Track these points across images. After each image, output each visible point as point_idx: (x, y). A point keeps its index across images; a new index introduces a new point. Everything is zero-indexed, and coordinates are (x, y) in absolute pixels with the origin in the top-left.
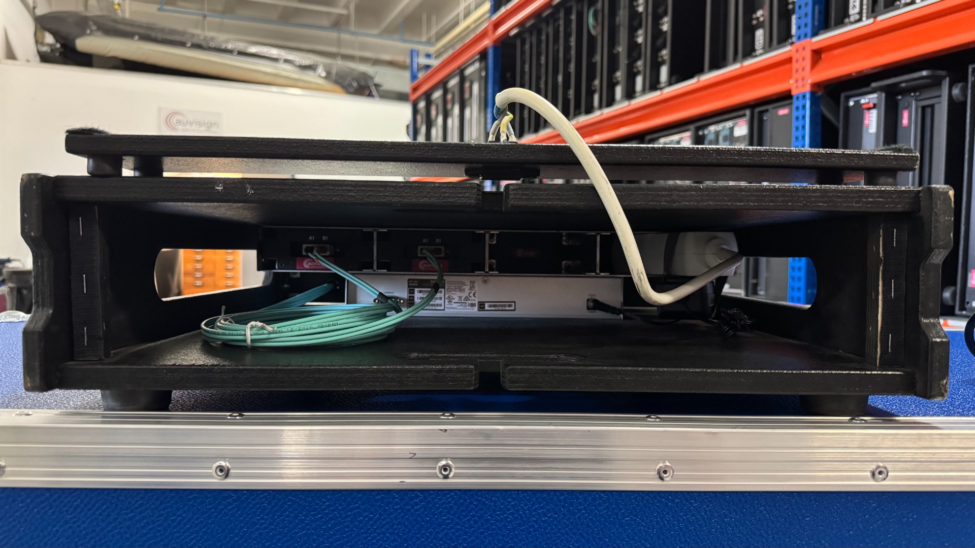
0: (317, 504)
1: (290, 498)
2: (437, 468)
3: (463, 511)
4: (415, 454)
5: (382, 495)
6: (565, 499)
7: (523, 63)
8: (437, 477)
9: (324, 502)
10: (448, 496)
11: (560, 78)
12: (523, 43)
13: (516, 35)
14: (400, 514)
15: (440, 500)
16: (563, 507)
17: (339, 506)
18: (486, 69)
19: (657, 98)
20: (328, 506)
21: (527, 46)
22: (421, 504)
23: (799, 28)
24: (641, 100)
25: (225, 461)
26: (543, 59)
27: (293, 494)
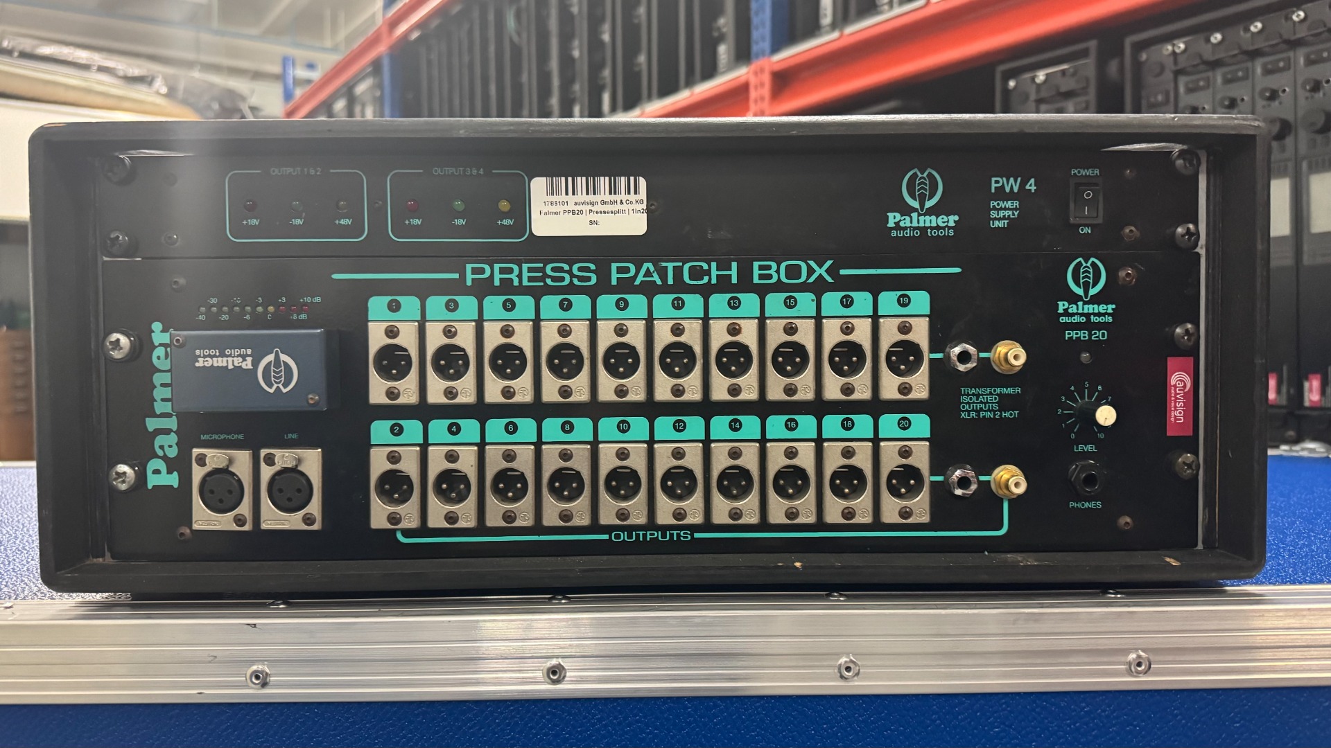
2: (248, 675)
4: (216, 657)
5: (177, 711)
8: (246, 687)
12: (429, 51)
13: (418, 40)
18: (381, 86)
21: (434, 56)
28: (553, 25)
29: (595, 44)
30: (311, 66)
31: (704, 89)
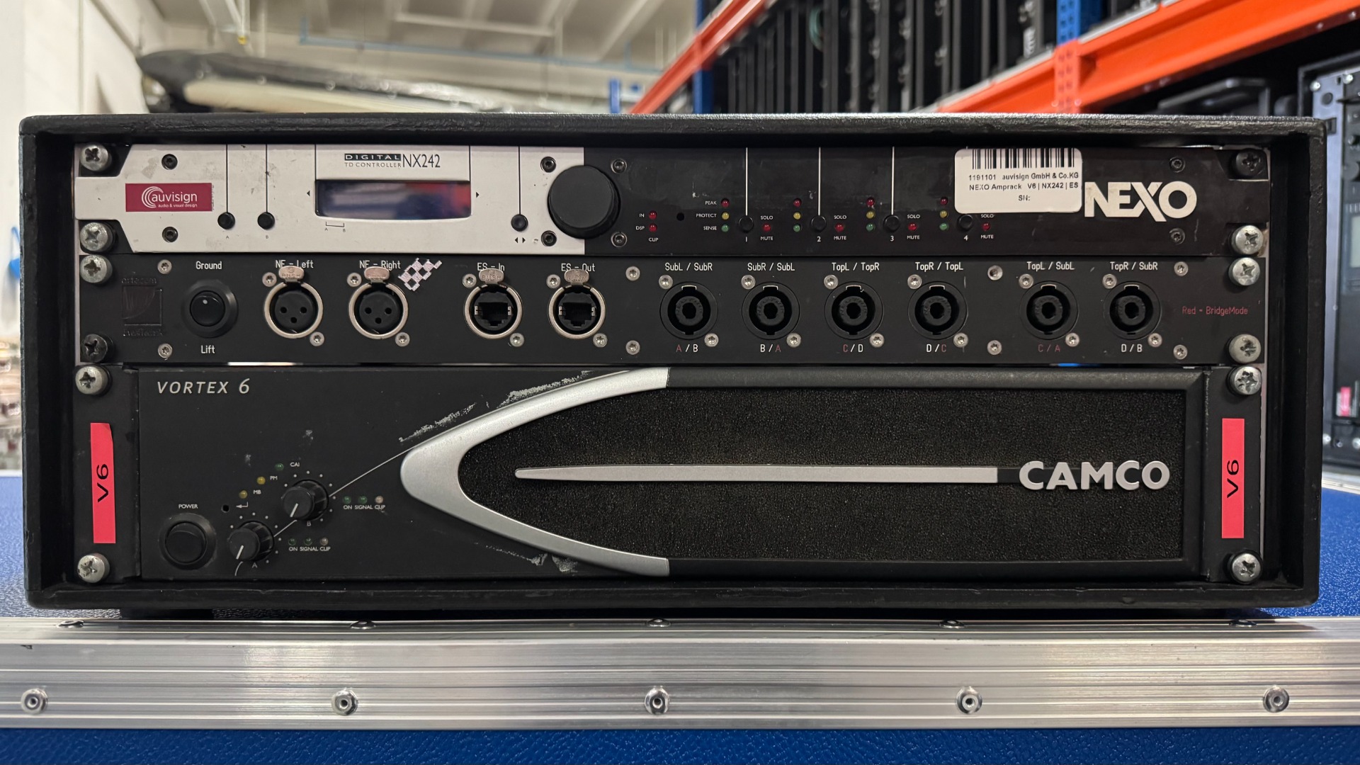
12: (737, 65)
13: (728, 54)
18: (693, 104)
21: (742, 70)
28: (855, 25)
29: (896, 41)
30: (635, 88)
31: (1006, 78)
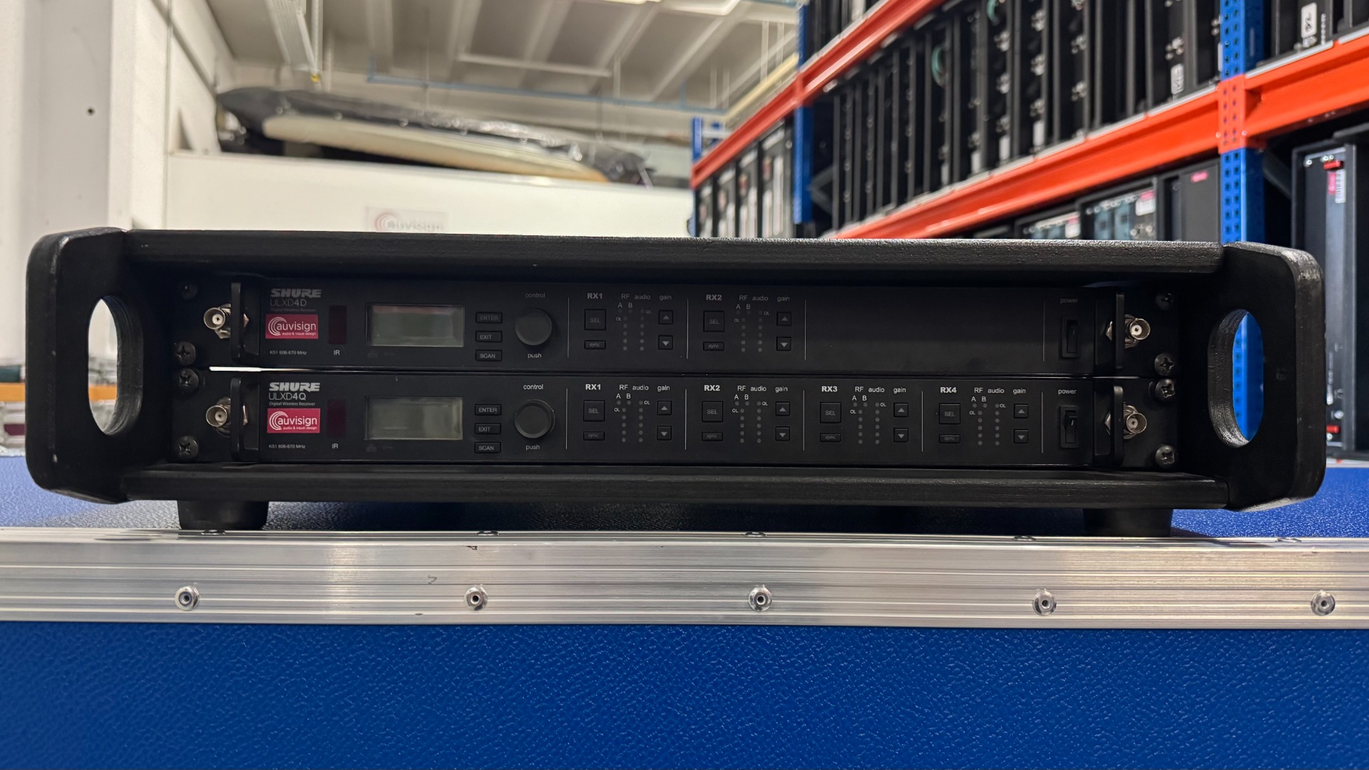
0: (309, 643)
1: (275, 634)
2: (465, 597)
3: (500, 653)
4: (436, 578)
5: (394, 632)
6: (633, 637)
7: (843, 127)
8: (463, 608)
9: (318, 641)
10: (479, 633)
11: (894, 147)
12: (843, 101)
13: (833, 92)
14: (417, 656)
15: (469, 638)
16: (631, 647)
17: (338, 646)
18: (793, 138)
19: (1028, 167)
20: (323, 647)
21: (849, 106)
22: (444, 643)
23: (1226, 60)
24: (1005, 171)
25: (192, 586)
26: (871, 121)
27: (279, 630)
29: (1027, 78)
30: (718, 127)
